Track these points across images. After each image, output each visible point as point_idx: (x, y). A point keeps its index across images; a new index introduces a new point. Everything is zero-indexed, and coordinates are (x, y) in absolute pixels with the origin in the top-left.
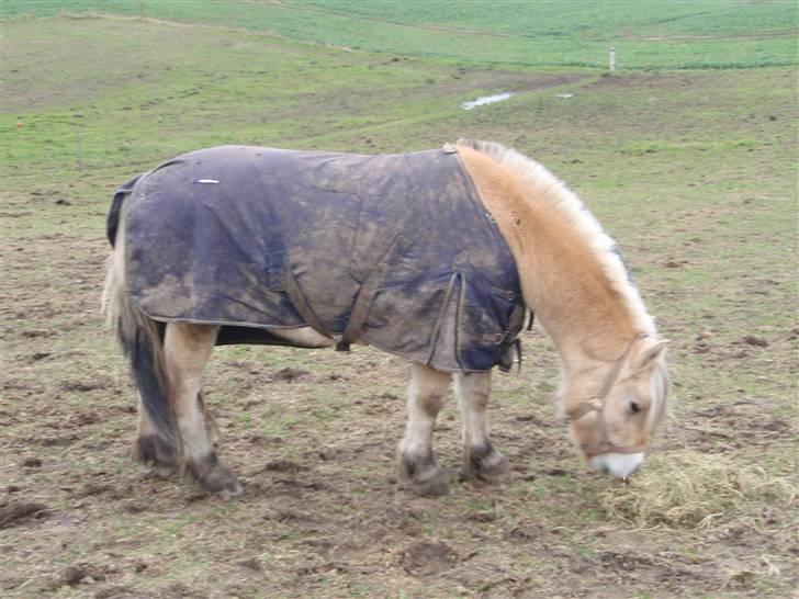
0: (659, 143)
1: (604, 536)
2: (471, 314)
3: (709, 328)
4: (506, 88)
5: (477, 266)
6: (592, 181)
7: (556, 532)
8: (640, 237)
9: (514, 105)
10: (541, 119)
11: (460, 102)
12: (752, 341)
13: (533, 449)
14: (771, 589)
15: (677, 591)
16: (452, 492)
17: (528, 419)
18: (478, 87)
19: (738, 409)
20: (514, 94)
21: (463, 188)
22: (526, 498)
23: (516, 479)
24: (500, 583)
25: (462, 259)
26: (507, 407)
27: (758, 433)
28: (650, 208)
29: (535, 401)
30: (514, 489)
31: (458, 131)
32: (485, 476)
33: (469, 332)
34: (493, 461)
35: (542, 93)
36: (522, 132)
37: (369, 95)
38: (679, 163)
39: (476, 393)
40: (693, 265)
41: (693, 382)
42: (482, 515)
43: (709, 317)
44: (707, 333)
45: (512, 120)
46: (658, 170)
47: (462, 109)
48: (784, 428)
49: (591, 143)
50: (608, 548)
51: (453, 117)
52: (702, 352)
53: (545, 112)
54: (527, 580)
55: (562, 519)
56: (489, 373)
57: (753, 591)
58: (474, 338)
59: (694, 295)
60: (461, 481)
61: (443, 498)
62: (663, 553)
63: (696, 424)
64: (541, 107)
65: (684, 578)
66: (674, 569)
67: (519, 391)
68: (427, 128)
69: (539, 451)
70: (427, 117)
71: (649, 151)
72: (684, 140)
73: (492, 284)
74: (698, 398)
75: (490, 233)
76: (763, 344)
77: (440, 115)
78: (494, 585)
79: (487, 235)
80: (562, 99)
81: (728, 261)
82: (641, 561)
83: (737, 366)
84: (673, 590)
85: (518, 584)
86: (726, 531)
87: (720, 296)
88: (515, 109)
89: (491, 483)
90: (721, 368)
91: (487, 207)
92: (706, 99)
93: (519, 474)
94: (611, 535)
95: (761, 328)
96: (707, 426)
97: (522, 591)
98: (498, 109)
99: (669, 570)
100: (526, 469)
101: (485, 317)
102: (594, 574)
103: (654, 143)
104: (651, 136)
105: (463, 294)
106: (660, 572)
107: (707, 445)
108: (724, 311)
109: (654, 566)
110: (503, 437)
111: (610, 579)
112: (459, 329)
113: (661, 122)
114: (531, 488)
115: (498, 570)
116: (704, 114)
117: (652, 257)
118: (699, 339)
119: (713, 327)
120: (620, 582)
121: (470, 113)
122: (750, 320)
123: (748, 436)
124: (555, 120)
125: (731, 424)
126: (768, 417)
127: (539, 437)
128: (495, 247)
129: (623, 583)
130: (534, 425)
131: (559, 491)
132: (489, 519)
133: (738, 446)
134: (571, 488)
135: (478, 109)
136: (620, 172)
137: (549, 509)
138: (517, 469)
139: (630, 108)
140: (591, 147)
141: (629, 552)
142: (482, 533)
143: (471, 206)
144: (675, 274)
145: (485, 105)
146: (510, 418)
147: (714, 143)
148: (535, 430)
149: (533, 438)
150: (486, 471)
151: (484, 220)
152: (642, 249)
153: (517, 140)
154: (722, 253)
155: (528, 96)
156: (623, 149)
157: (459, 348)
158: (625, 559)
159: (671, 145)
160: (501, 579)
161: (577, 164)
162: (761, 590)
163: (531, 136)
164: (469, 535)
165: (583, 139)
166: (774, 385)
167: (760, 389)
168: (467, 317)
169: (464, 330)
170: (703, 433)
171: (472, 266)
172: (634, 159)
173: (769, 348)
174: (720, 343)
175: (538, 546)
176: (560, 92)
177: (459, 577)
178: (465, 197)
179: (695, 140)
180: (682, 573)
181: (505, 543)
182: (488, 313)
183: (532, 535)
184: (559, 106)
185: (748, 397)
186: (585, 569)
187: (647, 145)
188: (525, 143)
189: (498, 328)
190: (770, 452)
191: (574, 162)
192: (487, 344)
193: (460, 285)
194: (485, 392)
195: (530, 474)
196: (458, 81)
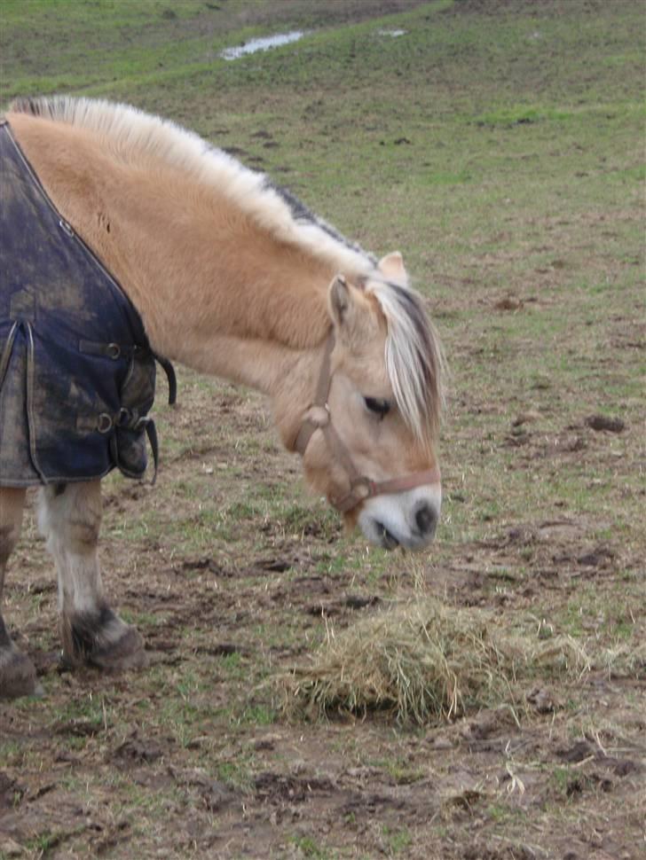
0: (540, 108)
1: (272, 749)
2: (50, 388)
3: (537, 404)
4: (297, 23)
5: (51, 307)
6: (421, 173)
7: (194, 746)
8: (473, 260)
9: (308, 50)
10: (352, 73)
11: (216, 49)
12: (599, 424)
13: (197, 614)
14: (507, 816)
15: (360, 829)
16: (39, 689)
17: (203, 566)
18: (248, 22)
19: (545, 534)
20: (309, 32)
21: (19, 182)
22: (159, 694)
23: (153, 664)
24: (76, 834)
25: (24, 300)
26: (171, 547)
27: (565, 571)
28: (504, 215)
29: (223, 535)
30: (145, 680)
31: (213, 95)
32: (100, 660)
33: (51, 418)
34: (114, 633)
35: (354, 28)
36: (320, 94)
37: (65, 39)
38: (569, 139)
39: (74, 523)
40: (543, 303)
41: (487, 493)
42: (79, 726)
43: (541, 387)
44: (532, 413)
45: (304, 75)
46: (533, 152)
47: (222, 60)
48: (608, 560)
49: (429, 111)
50: (270, 766)
51: (205, 73)
52: (516, 444)
53: (359, 61)
54: (123, 826)
55: (211, 726)
56: (98, 483)
57: (478, 821)
58: (62, 426)
59: (529, 353)
60: (60, 671)
61: (20, 701)
62: (353, 771)
63: (470, 560)
64: (352, 53)
65: (379, 807)
66: (365, 794)
67: (198, 520)
68: (162, 93)
69: (206, 616)
70: (161, 75)
71: (522, 121)
72: (581, 102)
73: (79, 336)
74: (488, 519)
75: (67, 253)
76: (617, 427)
77: (183, 70)
78: (68, 838)
79: (63, 257)
80: (388, 38)
81: (601, 296)
82: (315, 785)
83: (564, 466)
84: (354, 828)
85: (105, 833)
86: (466, 729)
87: (570, 352)
88: (310, 57)
89: (110, 672)
90: (537, 470)
91: (61, 211)
92: (623, 33)
93: (162, 656)
94: (282, 746)
95: (621, 402)
96: (486, 564)
97: (112, 844)
98: (281, 57)
99: (358, 796)
100: (174, 647)
101: (74, 390)
102: (241, 810)
103: (532, 107)
104: (529, 95)
105: (31, 356)
106: (344, 800)
107: (478, 593)
108: (568, 376)
109: (338, 792)
110: (152, 596)
111: (258, 817)
112: (31, 414)
113: (545, 73)
114: (173, 677)
115: (80, 813)
116: (617, 59)
117: (481, 293)
118: (517, 424)
119: (545, 404)
120: (273, 819)
121: (232, 66)
122: (606, 390)
123: (548, 576)
124: (373, 74)
125: (527, 558)
126: (590, 545)
127: (210, 594)
128: (77, 274)
129: (279, 823)
130: (209, 575)
131: (217, 680)
132: (90, 730)
133: (528, 593)
134: (236, 672)
135: (248, 60)
136: (471, 157)
137: (194, 709)
138: (162, 647)
139: (498, 50)
140: (429, 117)
141: (302, 771)
142: (72, 754)
143: (34, 212)
144: (509, 320)
145: (259, 52)
146: (171, 566)
147: (631, 106)
148: (208, 584)
149: (201, 596)
150: (102, 652)
151: (56, 232)
152: (467, 282)
153: (308, 109)
154: (596, 283)
155: (333, 35)
156: (481, 118)
157: (33, 446)
158: (291, 783)
159: (559, 110)
160: (82, 826)
161: (404, 145)
162: (491, 818)
163: (331, 101)
164: (50, 759)
165: (417, 103)
166: (611, 494)
167: (589, 502)
168: (43, 393)
169: (41, 415)
170: (477, 575)
171: (43, 310)
172: (496, 135)
173: (626, 433)
174: (548, 429)
175: (158, 769)
176: (385, 27)
177: (13, 827)
178: (21, 196)
179: (600, 100)
180: (376, 800)
181: (105, 768)
182: (78, 384)
183: (149, 752)
184: (382, 51)
185: (568, 514)
186: (226, 803)
187: (519, 111)
188: (322, 113)
189: (102, 405)
190: (572, 600)
191: (398, 142)
192: (86, 433)
193: (25, 343)
194: (92, 520)
195: (178, 653)
196: (216, 13)
